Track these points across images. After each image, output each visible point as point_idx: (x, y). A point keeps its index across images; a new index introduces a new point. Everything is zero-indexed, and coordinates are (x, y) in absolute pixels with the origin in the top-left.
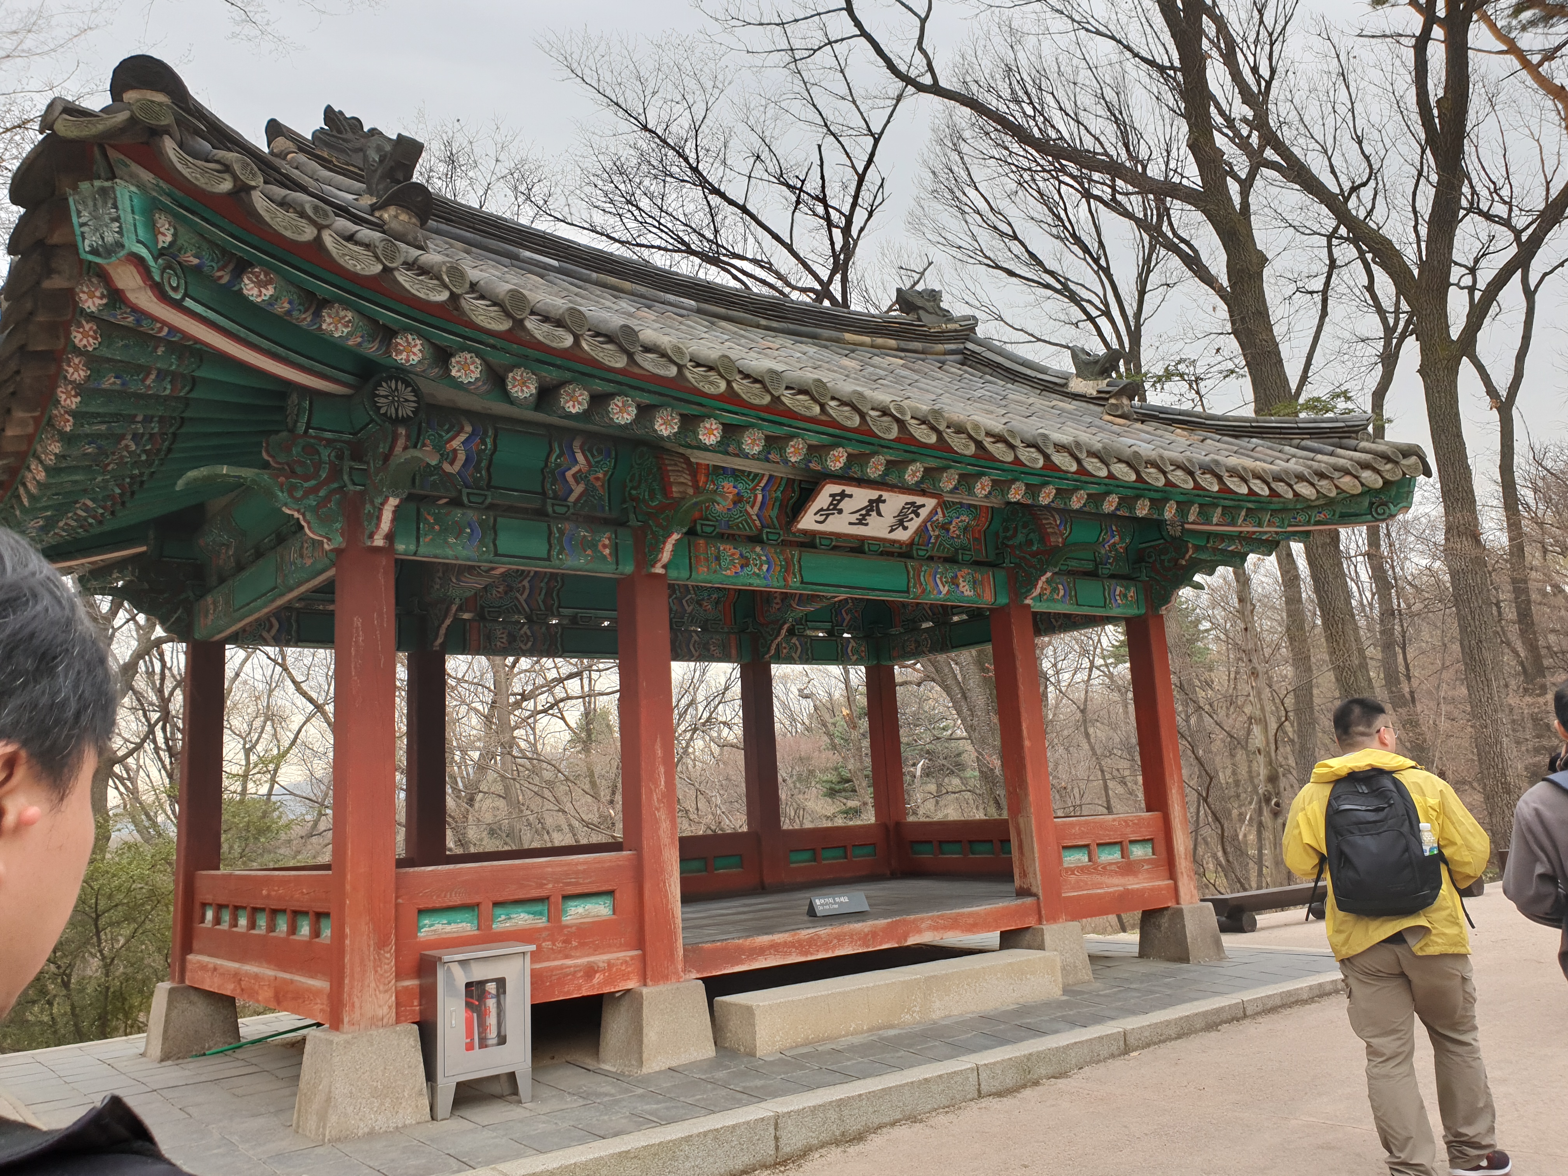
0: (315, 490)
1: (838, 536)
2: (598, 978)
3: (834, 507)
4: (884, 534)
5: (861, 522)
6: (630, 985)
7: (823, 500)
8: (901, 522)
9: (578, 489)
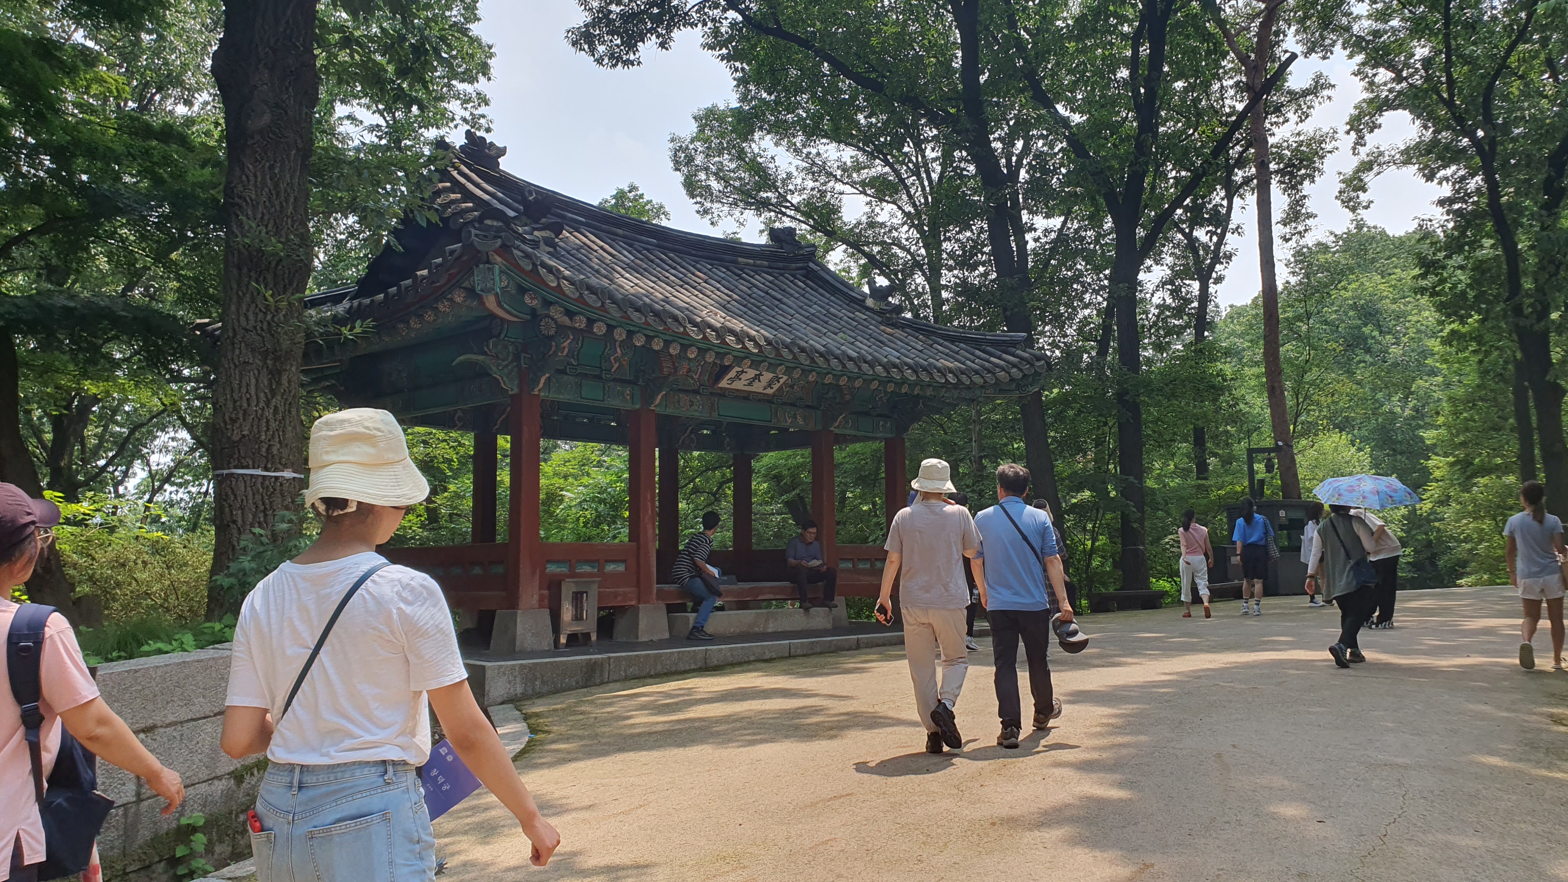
0: (507, 366)
1: (737, 390)
2: (619, 598)
3: (737, 377)
4: (760, 390)
5: (750, 384)
6: (633, 603)
7: (732, 374)
8: (770, 385)
9: (616, 365)
